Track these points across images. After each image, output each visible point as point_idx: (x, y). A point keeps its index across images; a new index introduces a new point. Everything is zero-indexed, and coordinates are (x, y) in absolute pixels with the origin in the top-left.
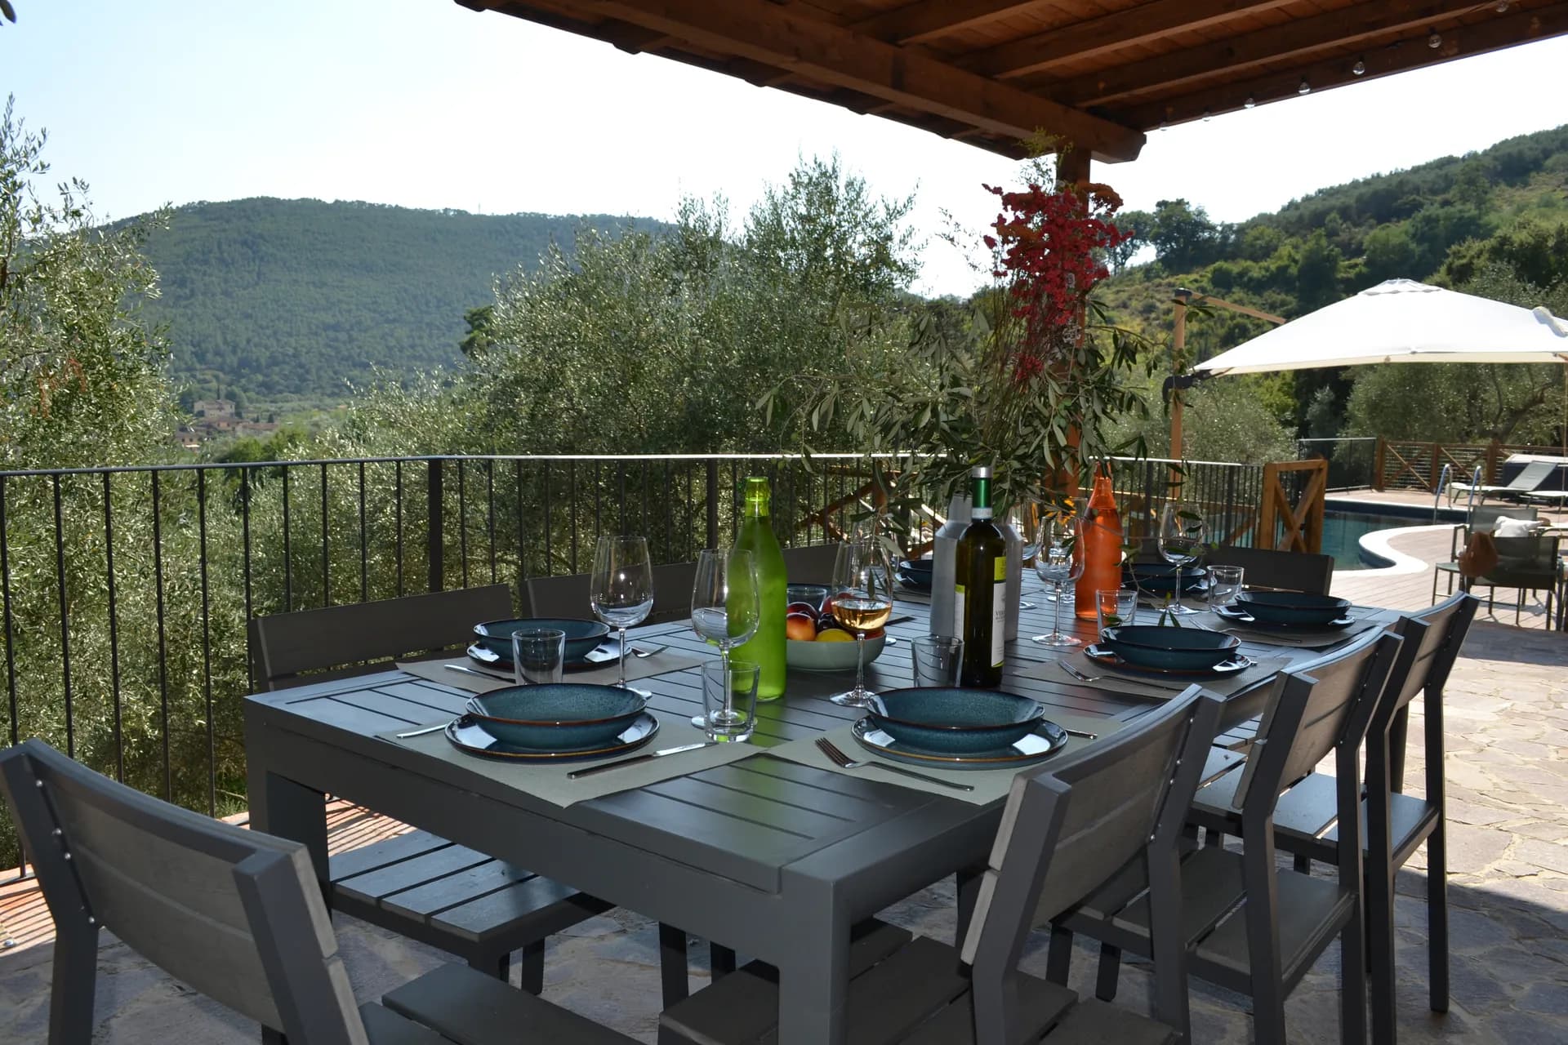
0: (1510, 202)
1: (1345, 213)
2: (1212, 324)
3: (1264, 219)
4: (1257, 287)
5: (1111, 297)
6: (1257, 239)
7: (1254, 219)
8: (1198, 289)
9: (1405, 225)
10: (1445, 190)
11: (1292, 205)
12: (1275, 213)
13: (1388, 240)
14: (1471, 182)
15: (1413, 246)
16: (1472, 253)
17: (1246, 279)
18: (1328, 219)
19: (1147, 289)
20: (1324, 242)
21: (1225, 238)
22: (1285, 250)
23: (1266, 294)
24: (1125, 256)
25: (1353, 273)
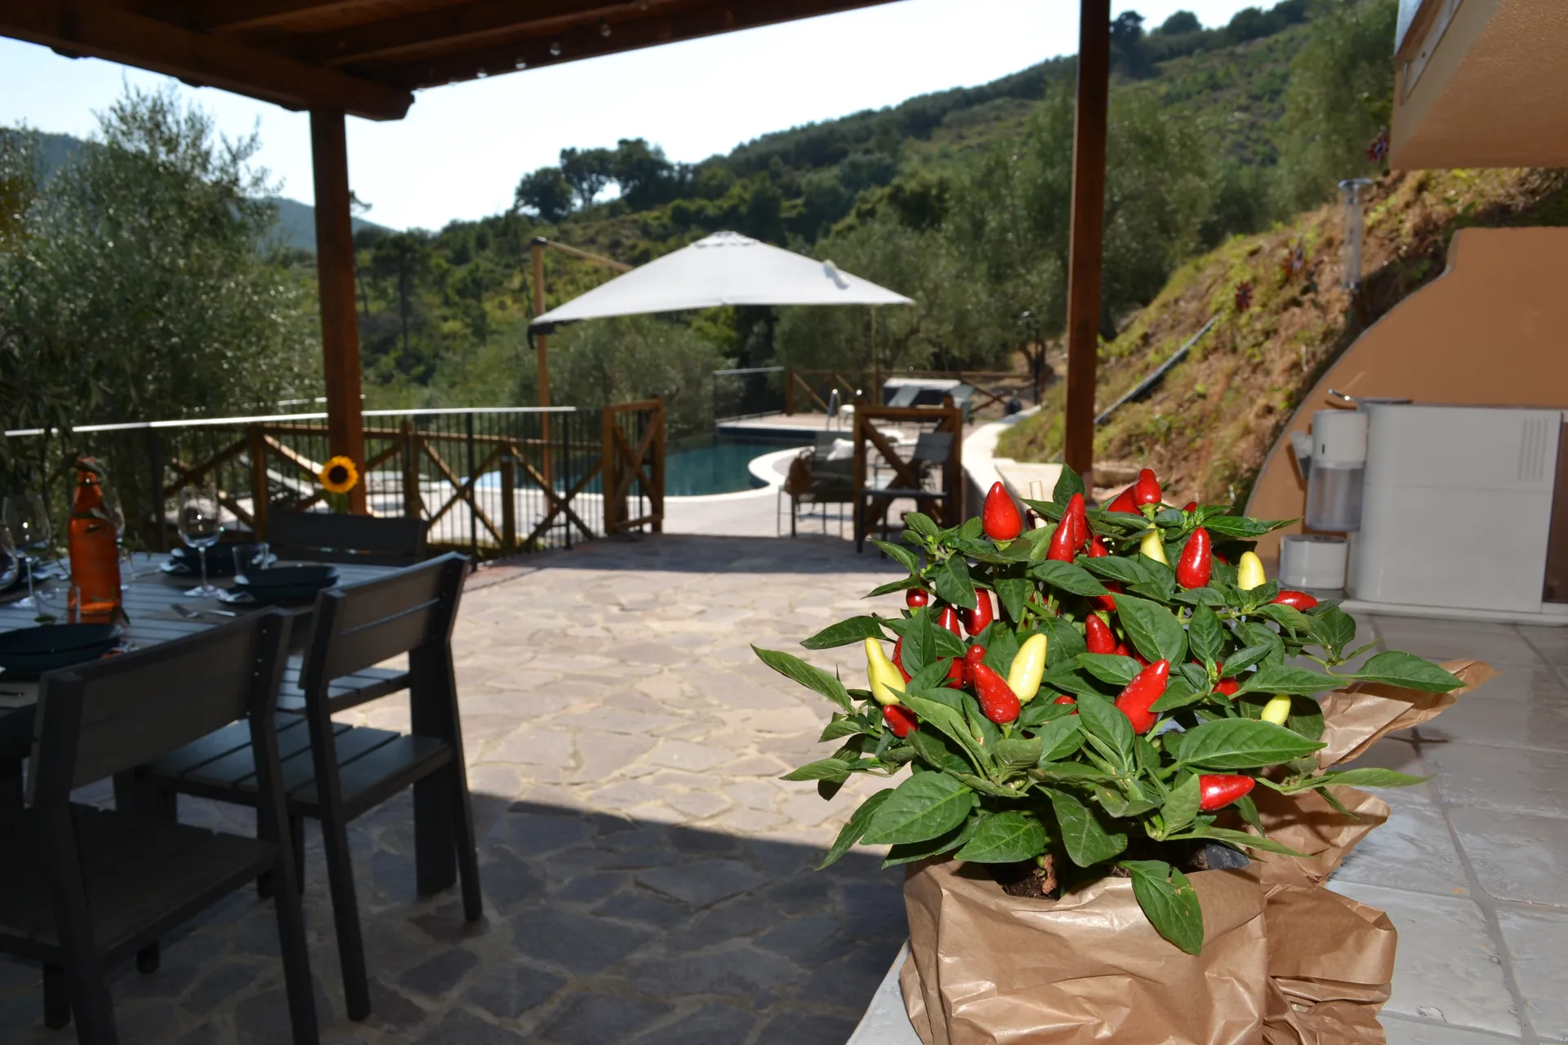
0: (918, 152)
1: (785, 156)
3: (716, 162)
4: (712, 224)
5: (580, 232)
6: (711, 179)
7: (708, 161)
8: (660, 224)
9: (835, 170)
10: (866, 139)
11: (741, 149)
12: (727, 155)
13: (821, 184)
14: (886, 132)
15: (842, 189)
16: (875, 199)
17: (702, 217)
18: (771, 162)
19: (613, 225)
20: (768, 183)
21: (683, 177)
22: (736, 190)
24: (592, 191)
25: (793, 214)
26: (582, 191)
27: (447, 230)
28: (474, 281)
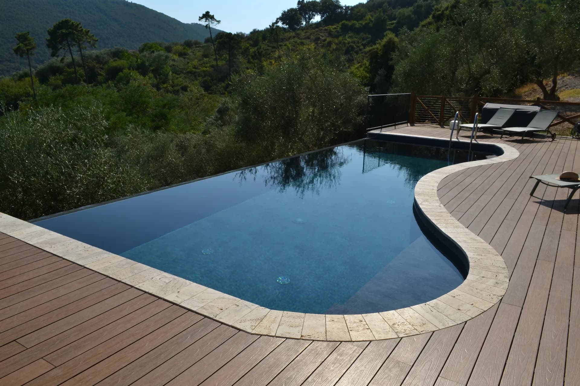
1: (390, 3)
2: (341, 45)
3: (361, 5)
4: (357, 31)
5: (304, 34)
6: (358, 12)
7: (357, 5)
8: (336, 31)
9: (411, 8)
12: (365, 3)
13: (404, 14)
15: (413, 16)
16: (443, 9)
17: (354, 28)
18: (384, 6)
19: (317, 31)
20: (382, 14)
21: (346, 12)
22: (368, 17)
23: (361, 34)
24: (310, 19)
25: (392, 26)
26: (305, 18)
27: (251, 33)
28: (258, 52)
